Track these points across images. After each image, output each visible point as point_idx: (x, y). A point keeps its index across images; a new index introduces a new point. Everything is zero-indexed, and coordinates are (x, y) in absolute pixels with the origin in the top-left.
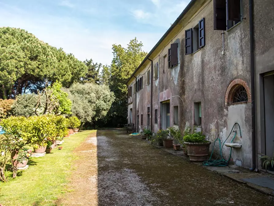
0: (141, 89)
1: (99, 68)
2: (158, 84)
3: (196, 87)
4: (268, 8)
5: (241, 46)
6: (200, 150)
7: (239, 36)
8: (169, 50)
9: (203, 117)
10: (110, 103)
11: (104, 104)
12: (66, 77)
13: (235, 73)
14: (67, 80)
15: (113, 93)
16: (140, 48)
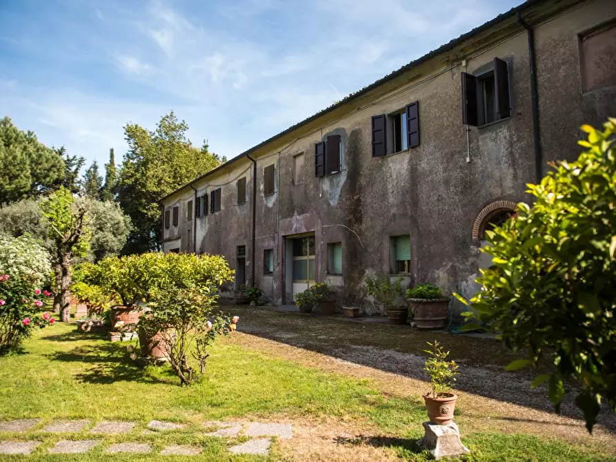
0: (213, 211)
1: (79, 166)
2: (274, 204)
3: (393, 211)
4: (567, 105)
5: (511, 153)
6: (440, 310)
7: (505, 137)
8: (317, 145)
9: (416, 259)
10: (124, 238)
11: (114, 239)
12: (21, 181)
13: (497, 192)
14: (22, 188)
15: (129, 219)
16: (181, 133)
